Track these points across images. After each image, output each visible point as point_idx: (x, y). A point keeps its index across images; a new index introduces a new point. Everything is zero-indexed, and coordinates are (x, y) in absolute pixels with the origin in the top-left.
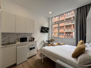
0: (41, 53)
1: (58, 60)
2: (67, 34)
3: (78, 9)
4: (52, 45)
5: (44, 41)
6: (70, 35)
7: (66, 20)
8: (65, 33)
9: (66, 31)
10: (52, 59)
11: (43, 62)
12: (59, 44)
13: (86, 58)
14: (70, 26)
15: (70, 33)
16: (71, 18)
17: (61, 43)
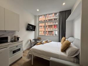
0: (30, 54)
1: (51, 57)
2: (49, 33)
3: (60, 12)
4: (41, 43)
5: (30, 40)
6: (52, 33)
7: (49, 20)
8: (48, 32)
9: (49, 30)
10: (44, 58)
11: (32, 64)
12: (47, 42)
13: (73, 51)
14: (52, 26)
15: (52, 32)
16: (52, 20)
17: (49, 41)
